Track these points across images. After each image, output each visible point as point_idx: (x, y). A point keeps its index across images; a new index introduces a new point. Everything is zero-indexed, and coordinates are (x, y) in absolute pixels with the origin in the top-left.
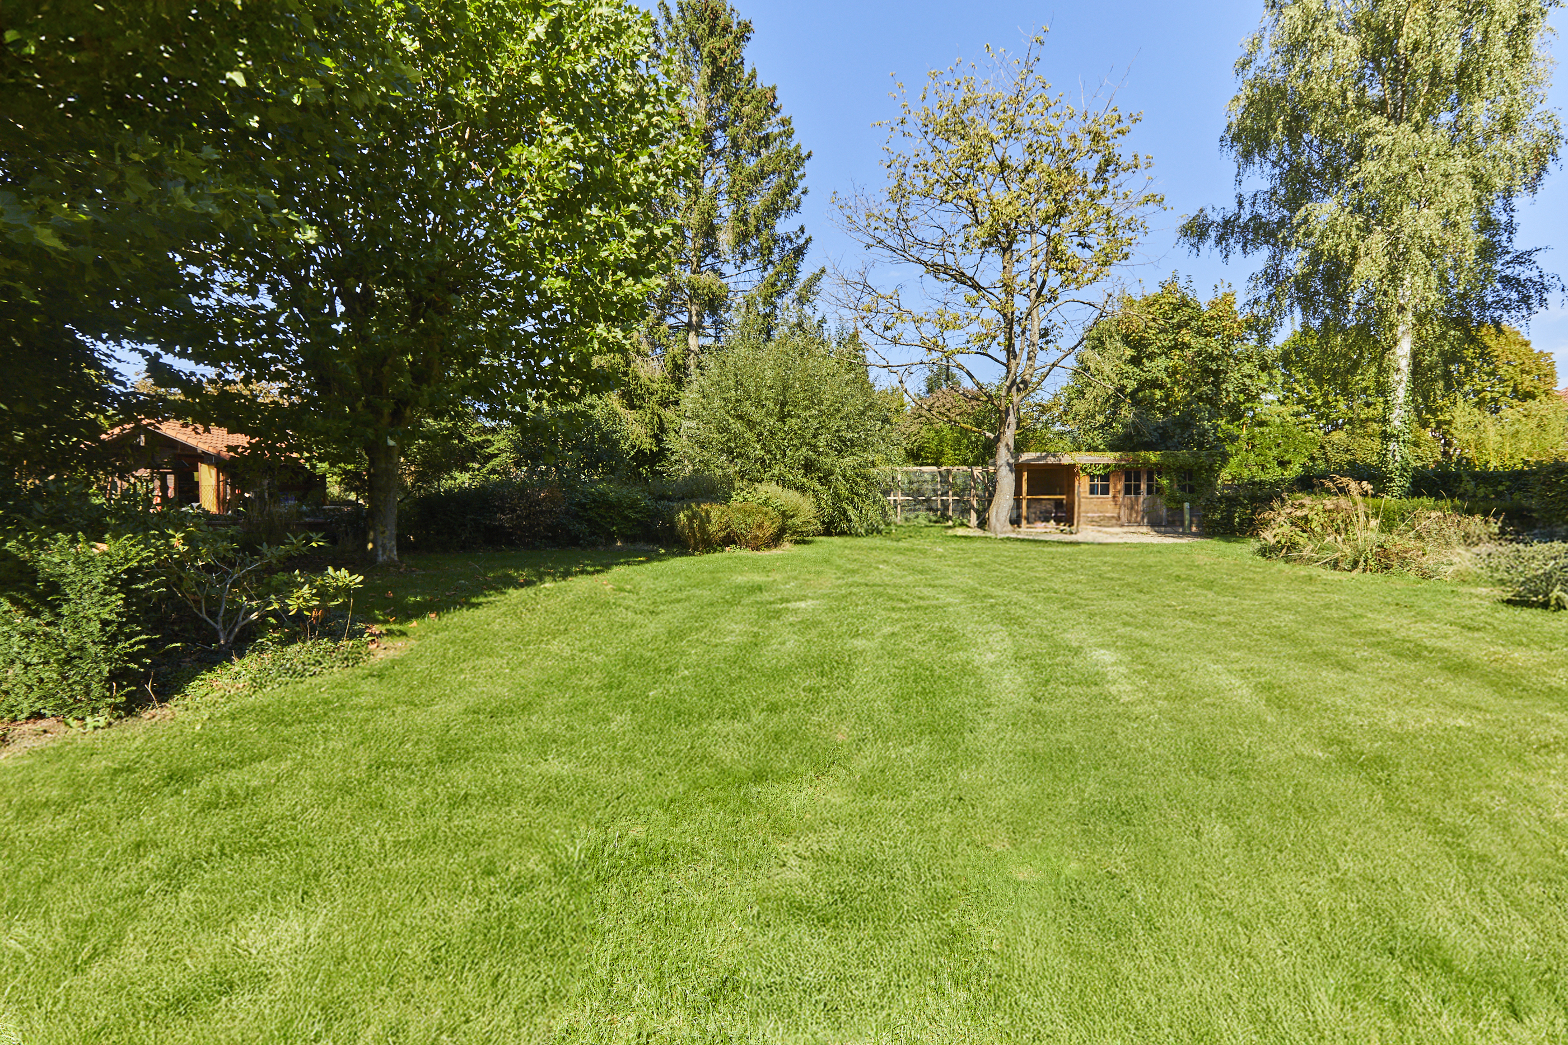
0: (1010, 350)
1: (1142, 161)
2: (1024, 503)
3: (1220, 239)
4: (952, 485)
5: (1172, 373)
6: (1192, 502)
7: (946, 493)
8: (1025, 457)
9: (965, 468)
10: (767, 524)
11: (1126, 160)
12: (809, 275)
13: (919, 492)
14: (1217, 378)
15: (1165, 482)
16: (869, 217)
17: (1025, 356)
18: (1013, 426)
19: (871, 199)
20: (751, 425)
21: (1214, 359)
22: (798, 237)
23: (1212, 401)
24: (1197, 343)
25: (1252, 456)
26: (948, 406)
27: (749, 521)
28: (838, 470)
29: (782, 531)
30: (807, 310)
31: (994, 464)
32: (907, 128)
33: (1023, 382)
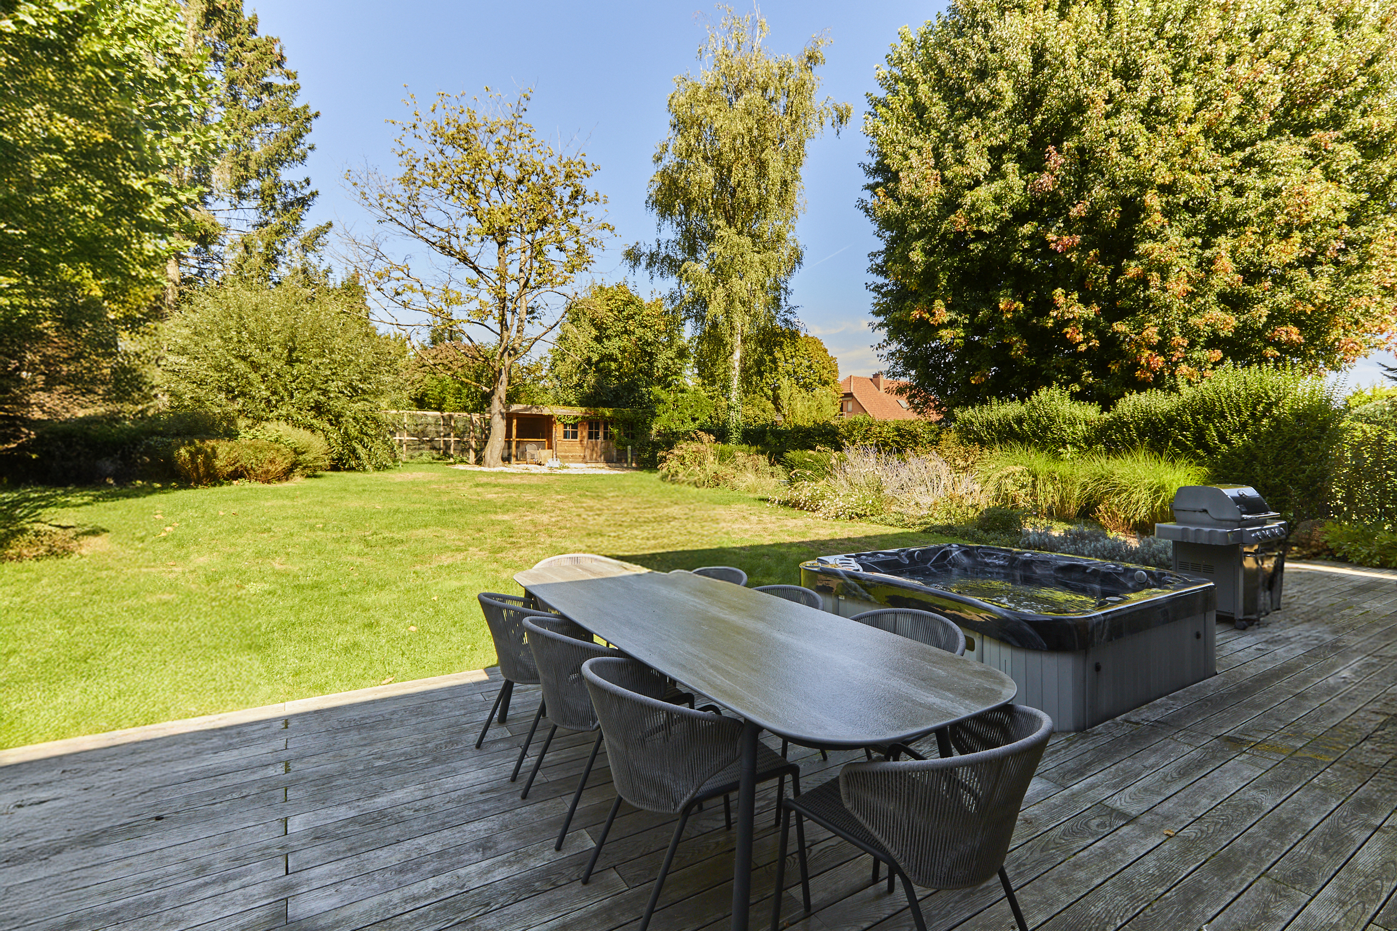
0: (503, 323)
1: (600, 197)
2: (514, 444)
3: (649, 265)
4: (454, 428)
5: (623, 351)
6: (633, 445)
7: (448, 435)
8: (515, 408)
9: (465, 414)
10: (279, 459)
11: (590, 194)
12: (315, 226)
13: (424, 433)
14: (651, 358)
15: (616, 431)
16: (382, 197)
17: (515, 328)
18: (505, 383)
19: (383, 179)
20: (256, 367)
21: (649, 344)
22: (302, 187)
23: (649, 374)
24: (639, 332)
25: (676, 414)
26: (451, 358)
27: (260, 456)
28: (348, 413)
29: (294, 465)
30: (312, 257)
31: (489, 412)
32: (418, 132)
33: (513, 349)
